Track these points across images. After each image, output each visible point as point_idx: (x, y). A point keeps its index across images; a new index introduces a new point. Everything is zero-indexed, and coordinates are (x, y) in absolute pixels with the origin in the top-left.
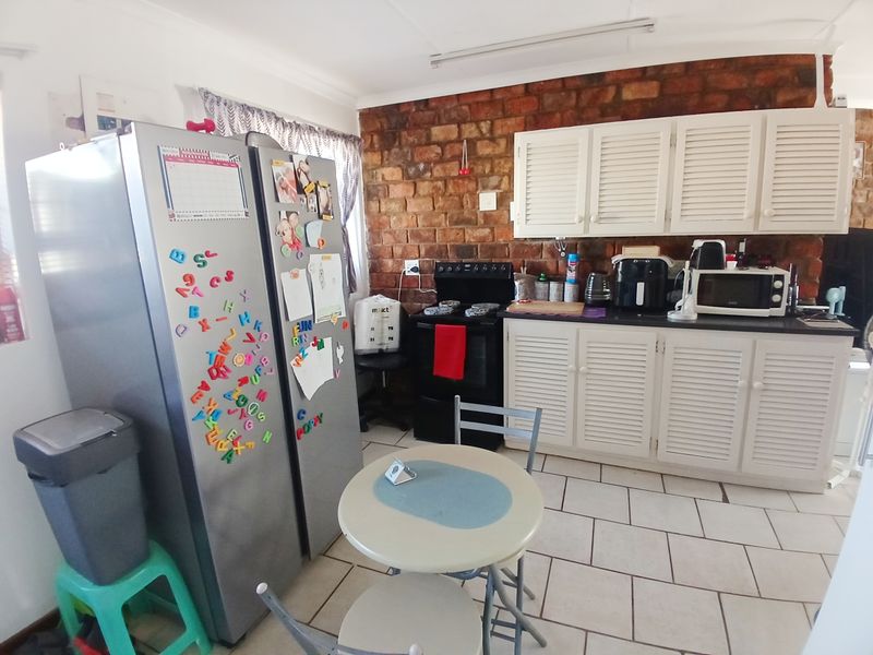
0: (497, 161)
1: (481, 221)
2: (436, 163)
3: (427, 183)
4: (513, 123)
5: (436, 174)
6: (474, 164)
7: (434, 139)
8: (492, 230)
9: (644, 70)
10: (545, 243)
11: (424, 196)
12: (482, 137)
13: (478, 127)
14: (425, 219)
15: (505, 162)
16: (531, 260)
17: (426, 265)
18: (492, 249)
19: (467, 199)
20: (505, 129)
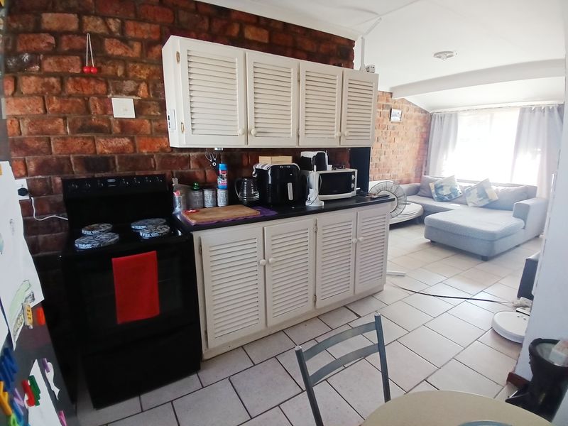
0: (131, 65)
1: (117, 129)
2: (48, 54)
3: (33, 78)
4: (148, 28)
5: (47, 68)
6: (102, 63)
7: (45, 26)
8: (132, 140)
9: (258, 17)
10: (192, 154)
11: (30, 95)
12: (111, 35)
13: (106, 24)
14: (31, 124)
15: (142, 68)
16: (180, 171)
17: (39, 185)
18: (134, 161)
19: (94, 103)
20: (139, 32)
